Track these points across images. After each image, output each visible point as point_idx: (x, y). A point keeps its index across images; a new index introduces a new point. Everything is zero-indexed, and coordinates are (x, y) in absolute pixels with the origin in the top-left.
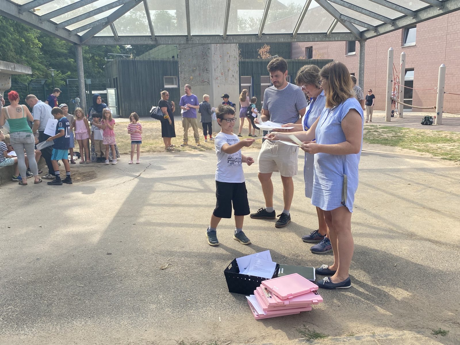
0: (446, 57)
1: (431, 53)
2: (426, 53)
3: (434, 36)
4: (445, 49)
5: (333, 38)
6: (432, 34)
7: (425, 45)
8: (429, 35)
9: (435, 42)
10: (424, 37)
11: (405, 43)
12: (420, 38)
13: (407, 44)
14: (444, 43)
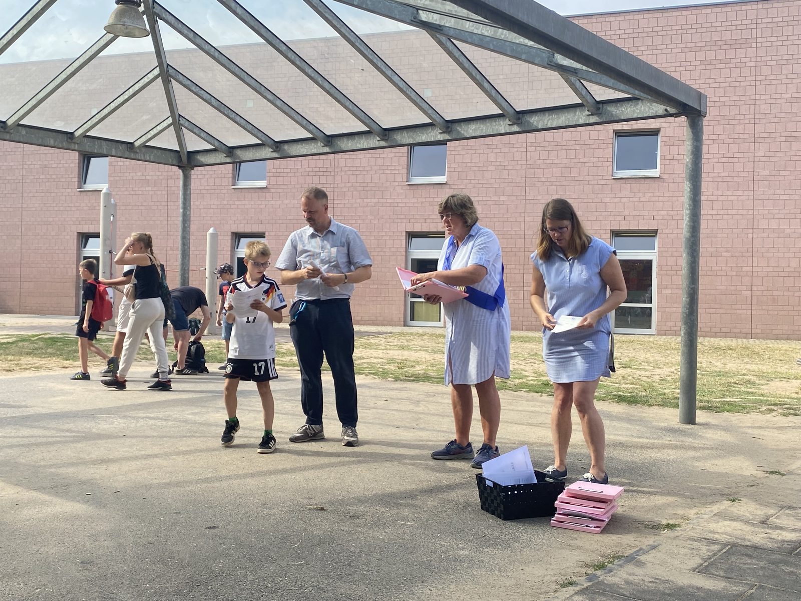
0: (169, 219)
1: (140, 208)
2: (130, 207)
3: (144, 178)
4: (165, 204)
5: (142, 156)
6: (139, 174)
7: (126, 193)
8: (134, 174)
9: (147, 189)
10: (124, 178)
11: (85, 184)
12: (118, 178)
13: (89, 186)
14: (164, 192)
